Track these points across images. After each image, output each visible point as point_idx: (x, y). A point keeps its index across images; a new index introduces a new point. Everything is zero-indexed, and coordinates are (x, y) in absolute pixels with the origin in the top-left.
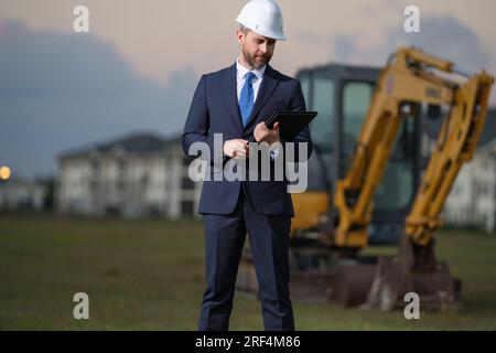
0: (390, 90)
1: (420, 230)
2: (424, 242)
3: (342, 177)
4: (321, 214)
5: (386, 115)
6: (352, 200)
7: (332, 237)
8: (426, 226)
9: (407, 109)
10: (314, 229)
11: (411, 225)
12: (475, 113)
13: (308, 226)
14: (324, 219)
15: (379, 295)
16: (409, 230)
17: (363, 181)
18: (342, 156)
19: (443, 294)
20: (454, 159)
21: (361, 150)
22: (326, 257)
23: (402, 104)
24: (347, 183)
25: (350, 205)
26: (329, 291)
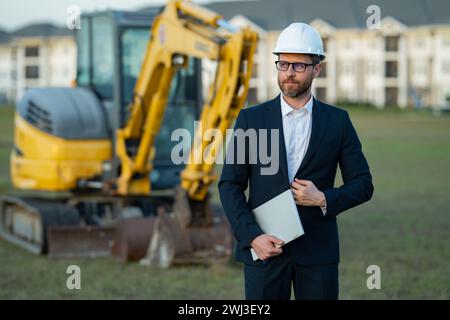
0: (162, 42)
1: (195, 186)
2: (200, 197)
3: (123, 126)
4: (105, 162)
5: (161, 66)
6: (132, 149)
7: (114, 187)
8: (201, 182)
9: (180, 60)
10: (97, 178)
11: (186, 179)
12: (241, 69)
13: (91, 175)
14: (107, 167)
15: (158, 251)
16: (185, 185)
17: (142, 131)
18: (123, 104)
19: (220, 248)
20: (223, 116)
21: (138, 101)
22: (111, 204)
23: (175, 56)
24: (127, 132)
25: (131, 154)
26: (111, 243)
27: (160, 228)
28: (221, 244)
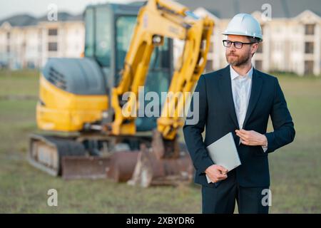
0: (146, 26)
1: (168, 129)
2: (171, 137)
3: (116, 86)
4: (103, 111)
5: (144, 43)
6: (123, 102)
7: (110, 129)
8: (172, 126)
9: (158, 40)
10: (97, 123)
11: (162, 125)
12: (201, 47)
13: (94, 120)
14: (105, 115)
15: (140, 175)
16: (160, 128)
17: (130, 90)
18: (117, 70)
19: (184, 174)
20: (188, 79)
21: (128, 68)
22: (107, 141)
23: (154, 36)
24: (120, 90)
26: (107, 169)
27: (142, 159)
28: (185, 170)
